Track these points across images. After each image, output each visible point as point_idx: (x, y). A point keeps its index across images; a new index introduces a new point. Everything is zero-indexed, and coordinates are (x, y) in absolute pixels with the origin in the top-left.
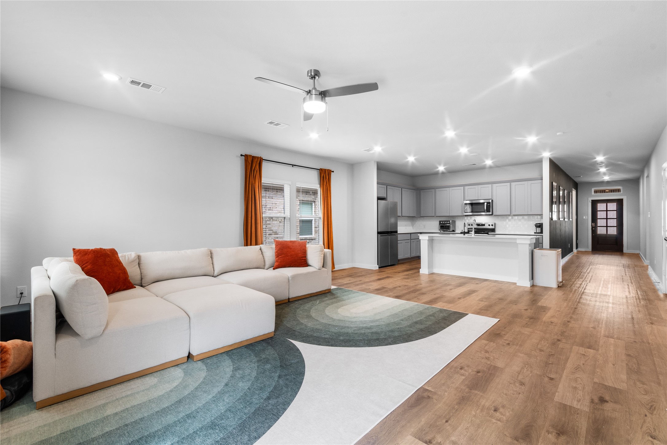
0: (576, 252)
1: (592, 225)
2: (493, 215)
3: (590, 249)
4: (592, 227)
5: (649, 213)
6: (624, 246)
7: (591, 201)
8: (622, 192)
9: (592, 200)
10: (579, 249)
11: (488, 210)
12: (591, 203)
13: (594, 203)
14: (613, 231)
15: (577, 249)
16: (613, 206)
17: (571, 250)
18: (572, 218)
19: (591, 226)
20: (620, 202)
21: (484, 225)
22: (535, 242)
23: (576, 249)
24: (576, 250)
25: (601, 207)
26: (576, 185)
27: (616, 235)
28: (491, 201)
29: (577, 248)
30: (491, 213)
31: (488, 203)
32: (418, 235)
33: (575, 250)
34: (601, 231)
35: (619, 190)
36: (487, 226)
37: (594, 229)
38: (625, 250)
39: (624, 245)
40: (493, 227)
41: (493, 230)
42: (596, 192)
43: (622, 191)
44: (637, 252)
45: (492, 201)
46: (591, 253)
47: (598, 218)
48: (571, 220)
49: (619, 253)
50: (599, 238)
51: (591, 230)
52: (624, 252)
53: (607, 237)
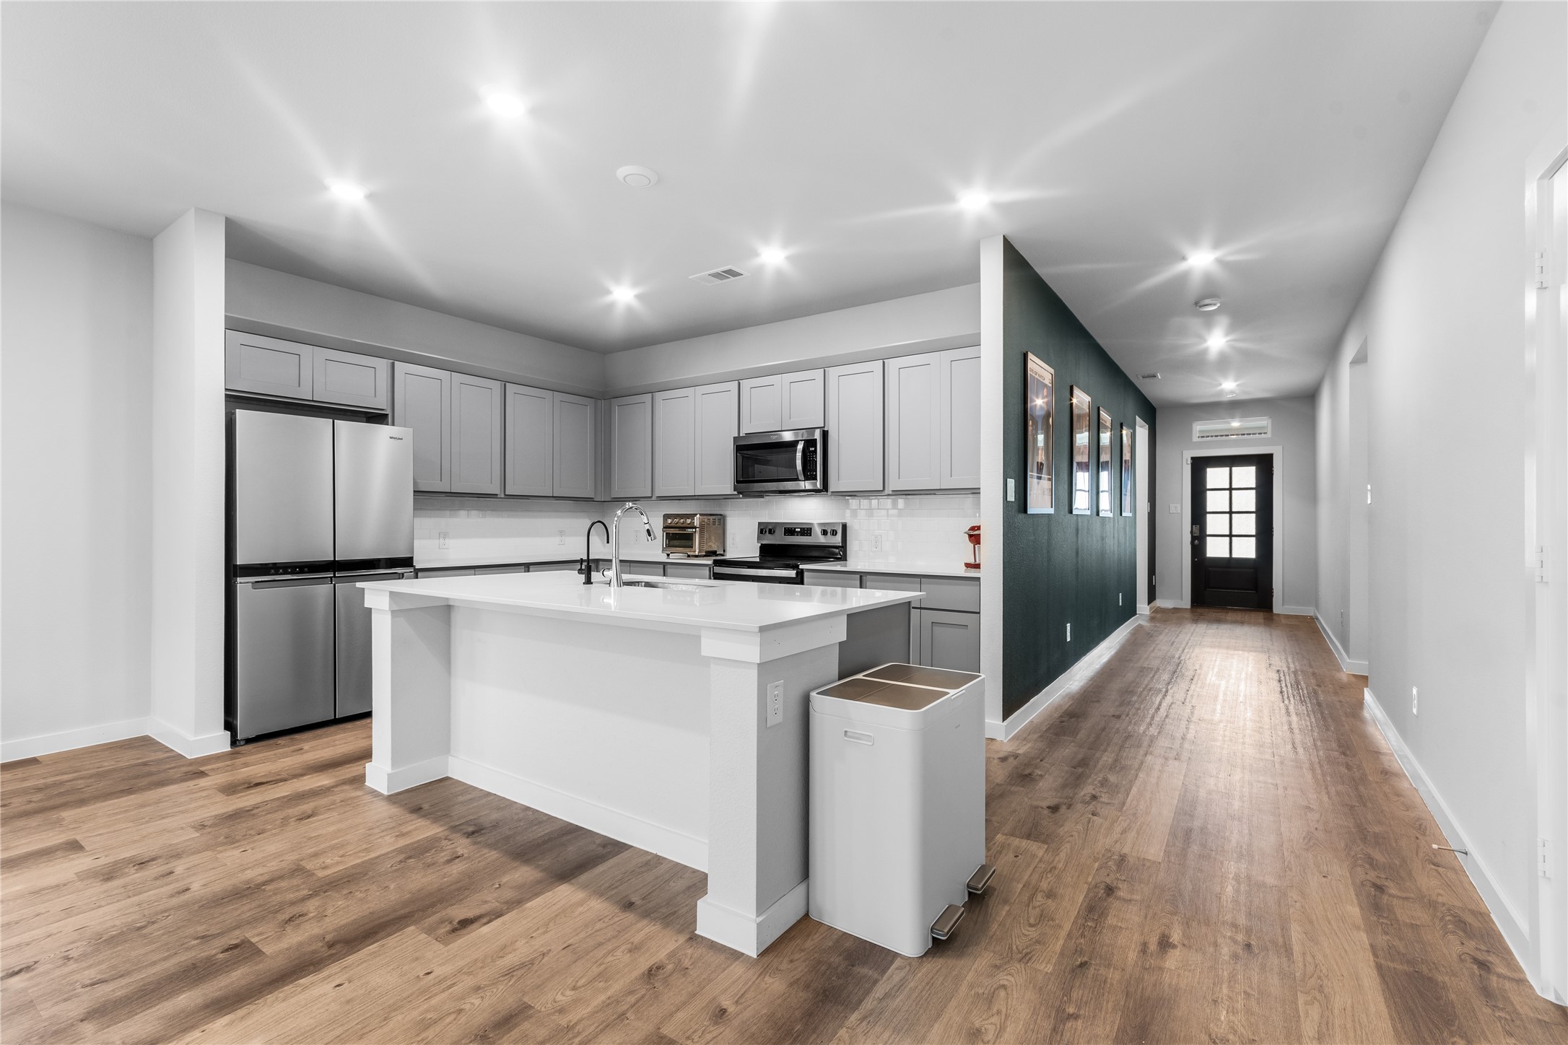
0: (1148, 613)
1: (1192, 532)
2: (829, 493)
3: (1186, 602)
4: (1193, 538)
5: (1369, 487)
6: (1275, 594)
7: (1189, 461)
8: (1269, 435)
9: (1192, 458)
10: (1159, 603)
11: (809, 474)
12: (1190, 466)
13: (1200, 466)
14: (1246, 549)
15: (1152, 604)
16: (1248, 475)
17: (1130, 610)
18: (1134, 509)
19: (1190, 535)
20: (1264, 464)
21: (807, 531)
22: (844, 638)
23: (1149, 603)
24: (1148, 607)
25: (1215, 476)
26: (1150, 412)
27: (1255, 560)
28: (817, 435)
29: (1152, 597)
30: (819, 485)
31: (810, 443)
32: (359, 585)
33: (1143, 607)
34: (1216, 549)
35: (1260, 430)
36: (818, 538)
37: (1196, 542)
38: (1278, 607)
39: (1274, 591)
40: (837, 540)
41: (838, 553)
42: (1206, 434)
43: (1268, 432)
44: (1308, 611)
45: (825, 435)
46: (1188, 615)
47: (1208, 510)
48: (1130, 515)
49: (1262, 613)
50: (1210, 569)
51: (1190, 546)
52: (1275, 610)
53: (1230, 565)
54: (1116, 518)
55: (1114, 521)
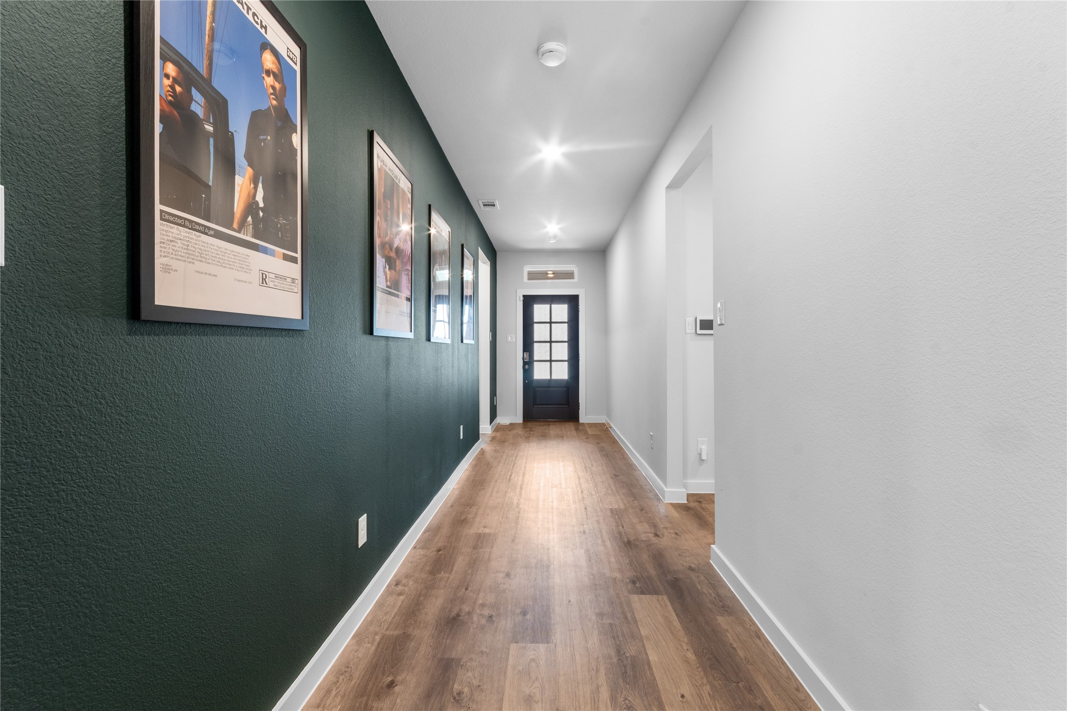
1: (523, 357)
3: (520, 418)
4: (525, 363)
7: (522, 298)
8: (576, 280)
9: (523, 296)
10: (498, 421)
12: (521, 302)
13: (529, 301)
14: (561, 372)
15: (494, 421)
16: (561, 311)
19: (522, 361)
20: (573, 301)
23: (491, 422)
25: (540, 311)
27: (567, 380)
34: (540, 373)
35: (569, 275)
37: (527, 367)
38: (583, 417)
39: (581, 405)
42: (533, 276)
43: (576, 275)
44: (602, 420)
47: (535, 340)
48: (472, 342)
49: (572, 423)
50: (537, 389)
51: (522, 370)
52: (581, 421)
53: (549, 385)
54: (456, 345)
55: (453, 348)
